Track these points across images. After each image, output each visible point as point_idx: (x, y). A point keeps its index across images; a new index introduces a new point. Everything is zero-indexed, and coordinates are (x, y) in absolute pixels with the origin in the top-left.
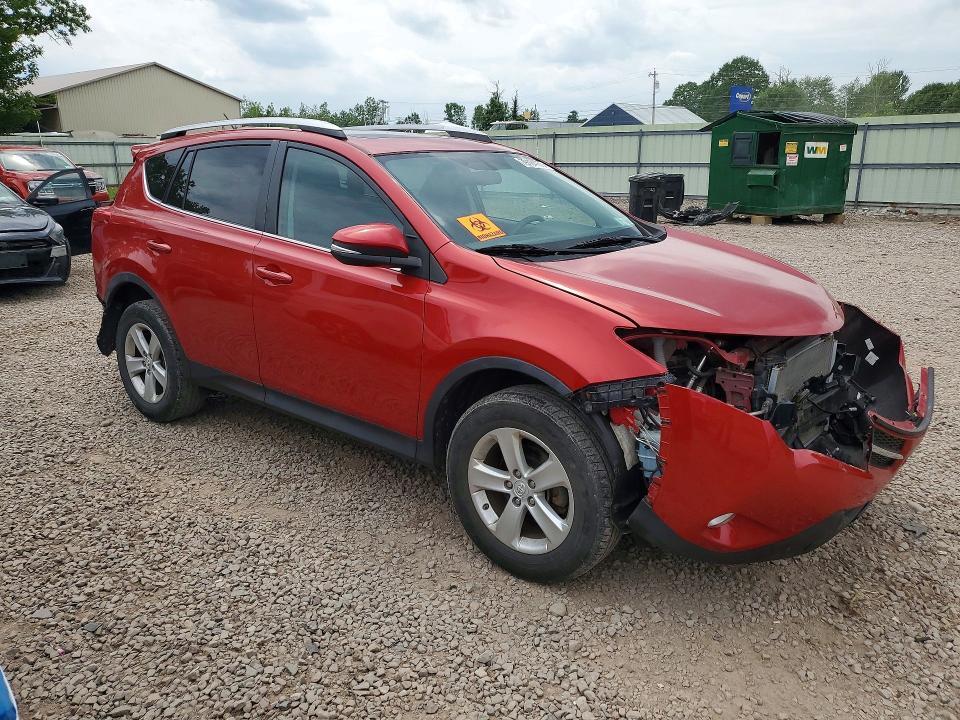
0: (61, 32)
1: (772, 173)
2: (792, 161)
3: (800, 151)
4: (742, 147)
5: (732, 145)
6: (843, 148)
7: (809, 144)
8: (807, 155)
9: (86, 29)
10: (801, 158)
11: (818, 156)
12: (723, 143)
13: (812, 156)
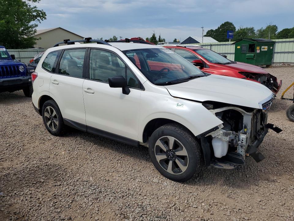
0: (38, 20)
1: (253, 55)
2: (258, 51)
3: (260, 49)
4: (244, 48)
5: (241, 48)
6: (271, 48)
7: (263, 47)
8: (262, 50)
9: (45, 18)
10: (261, 51)
11: (265, 50)
12: (239, 47)
13: (263, 50)
